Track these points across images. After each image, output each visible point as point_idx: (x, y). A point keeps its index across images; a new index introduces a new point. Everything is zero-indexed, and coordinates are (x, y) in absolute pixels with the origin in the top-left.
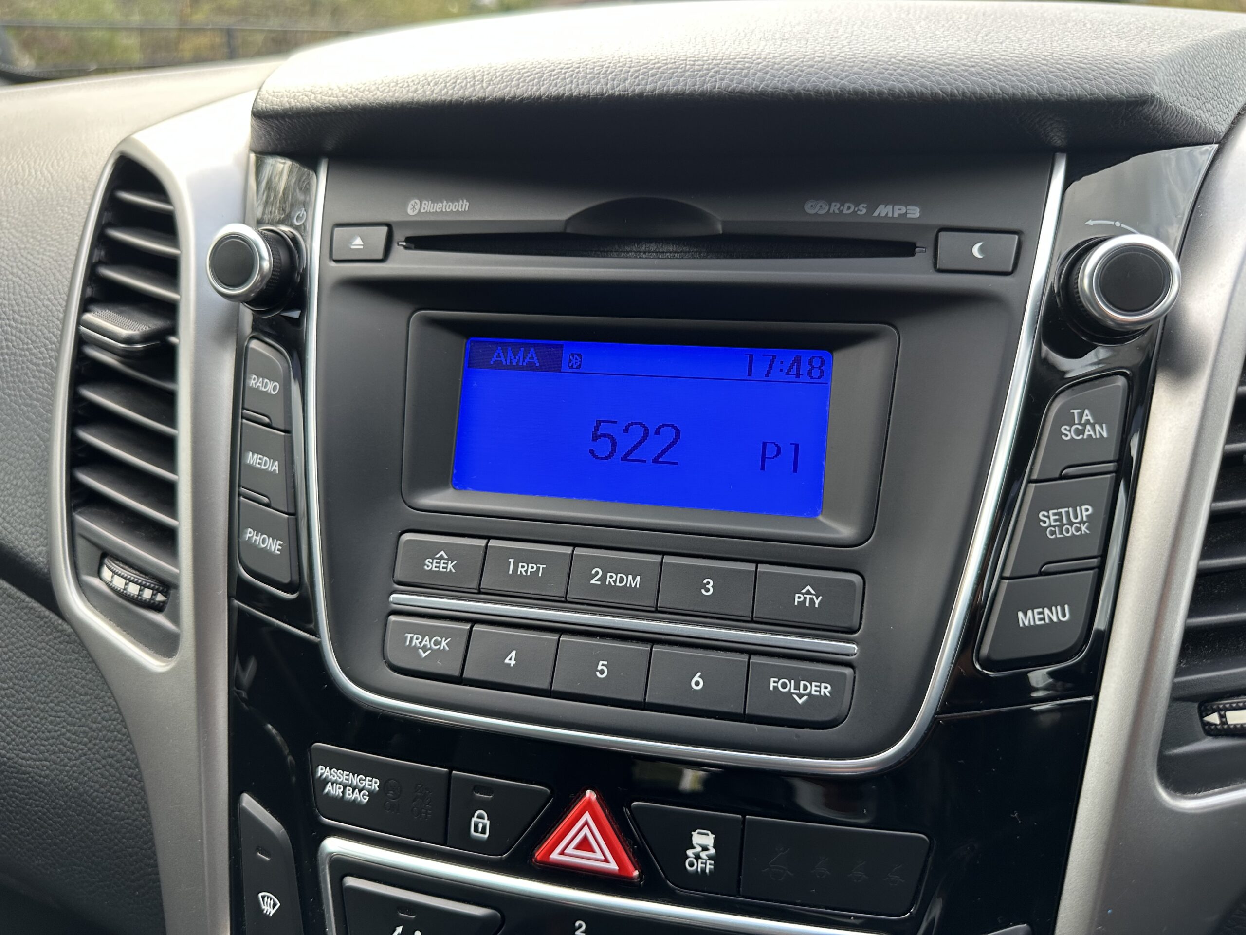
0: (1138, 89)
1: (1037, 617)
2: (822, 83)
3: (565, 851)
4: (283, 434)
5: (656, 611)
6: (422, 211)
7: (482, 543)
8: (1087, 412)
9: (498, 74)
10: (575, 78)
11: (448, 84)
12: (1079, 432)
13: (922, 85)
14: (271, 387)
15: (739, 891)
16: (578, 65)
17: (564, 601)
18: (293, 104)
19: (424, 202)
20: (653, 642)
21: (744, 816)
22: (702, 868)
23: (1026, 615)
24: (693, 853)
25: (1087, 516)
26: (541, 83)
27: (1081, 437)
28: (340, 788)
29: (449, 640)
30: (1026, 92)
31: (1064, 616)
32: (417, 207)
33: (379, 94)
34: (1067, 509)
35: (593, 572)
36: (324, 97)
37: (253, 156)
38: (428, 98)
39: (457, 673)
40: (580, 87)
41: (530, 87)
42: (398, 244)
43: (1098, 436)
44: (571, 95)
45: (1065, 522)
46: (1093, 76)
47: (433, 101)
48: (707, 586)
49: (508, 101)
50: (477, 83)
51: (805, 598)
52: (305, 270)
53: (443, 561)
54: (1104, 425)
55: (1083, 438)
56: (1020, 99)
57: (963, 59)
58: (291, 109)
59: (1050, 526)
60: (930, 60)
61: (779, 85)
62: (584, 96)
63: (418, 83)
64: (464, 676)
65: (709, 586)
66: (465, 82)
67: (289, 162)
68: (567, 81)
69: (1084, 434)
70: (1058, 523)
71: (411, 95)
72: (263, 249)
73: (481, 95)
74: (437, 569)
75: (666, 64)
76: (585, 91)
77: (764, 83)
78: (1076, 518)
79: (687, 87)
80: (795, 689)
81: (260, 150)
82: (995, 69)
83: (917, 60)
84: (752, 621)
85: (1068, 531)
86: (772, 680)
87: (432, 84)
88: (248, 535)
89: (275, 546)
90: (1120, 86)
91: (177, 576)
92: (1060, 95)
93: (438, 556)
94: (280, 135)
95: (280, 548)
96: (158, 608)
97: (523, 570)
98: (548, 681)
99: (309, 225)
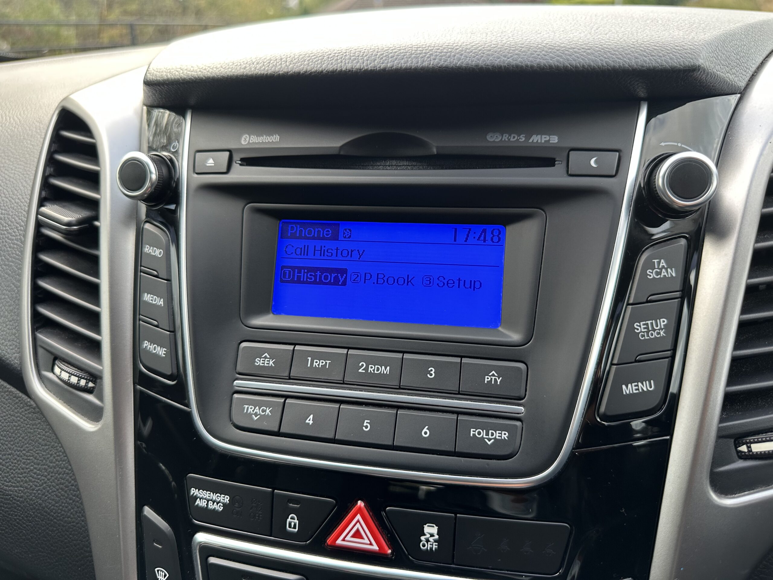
0: (690, 62)
1: (634, 388)
2: (496, 60)
3: (346, 539)
4: (166, 282)
5: (400, 388)
6: (251, 142)
7: (291, 347)
8: (662, 261)
9: (296, 57)
10: (344, 59)
11: (265, 64)
12: (658, 273)
13: (558, 61)
14: (158, 253)
15: (453, 561)
16: (345, 51)
17: (343, 383)
18: (169, 76)
19: (252, 136)
20: (398, 407)
21: (456, 515)
22: (430, 547)
23: (627, 387)
24: (425, 539)
25: (664, 325)
26: (323, 62)
27: (659, 276)
28: (205, 502)
29: (271, 408)
30: (621, 65)
31: (651, 387)
32: (247, 139)
33: (222, 70)
34: (651, 321)
35: (360, 365)
36: (188, 72)
37: (145, 108)
38: (252, 72)
39: (276, 429)
40: (347, 65)
41: (316, 65)
42: (236, 163)
43: (670, 276)
44: (342, 70)
45: (650, 329)
46: (663, 54)
47: (256, 74)
48: (431, 372)
49: (303, 74)
50: (283, 63)
51: (492, 379)
52: (178, 179)
53: (267, 360)
54: (673, 269)
55: (660, 278)
56: (618, 69)
57: (582, 45)
58: (168, 80)
59: (641, 332)
60: (562, 45)
61: (470, 62)
62: (350, 71)
63: (247, 63)
64: (281, 431)
65: (432, 372)
66: (275, 62)
67: (168, 112)
68: (339, 61)
69: (661, 275)
70: (646, 330)
71: (242, 70)
72: (152, 167)
73: (285, 70)
74: (263, 365)
75: (400, 50)
76: (350, 67)
77: (460, 61)
78: (657, 326)
79: (413, 64)
80: (486, 435)
81: (149, 104)
82: (602, 51)
83: (554, 45)
84: (459, 394)
85: (652, 334)
86: (472, 430)
87: (255, 64)
88: (145, 345)
89: (161, 352)
90: (679, 60)
91: (101, 371)
92: (643, 67)
93: (263, 356)
94: (161, 96)
95: (165, 353)
96: (89, 391)
97: (317, 364)
98: (333, 433)
99: (180, 151)
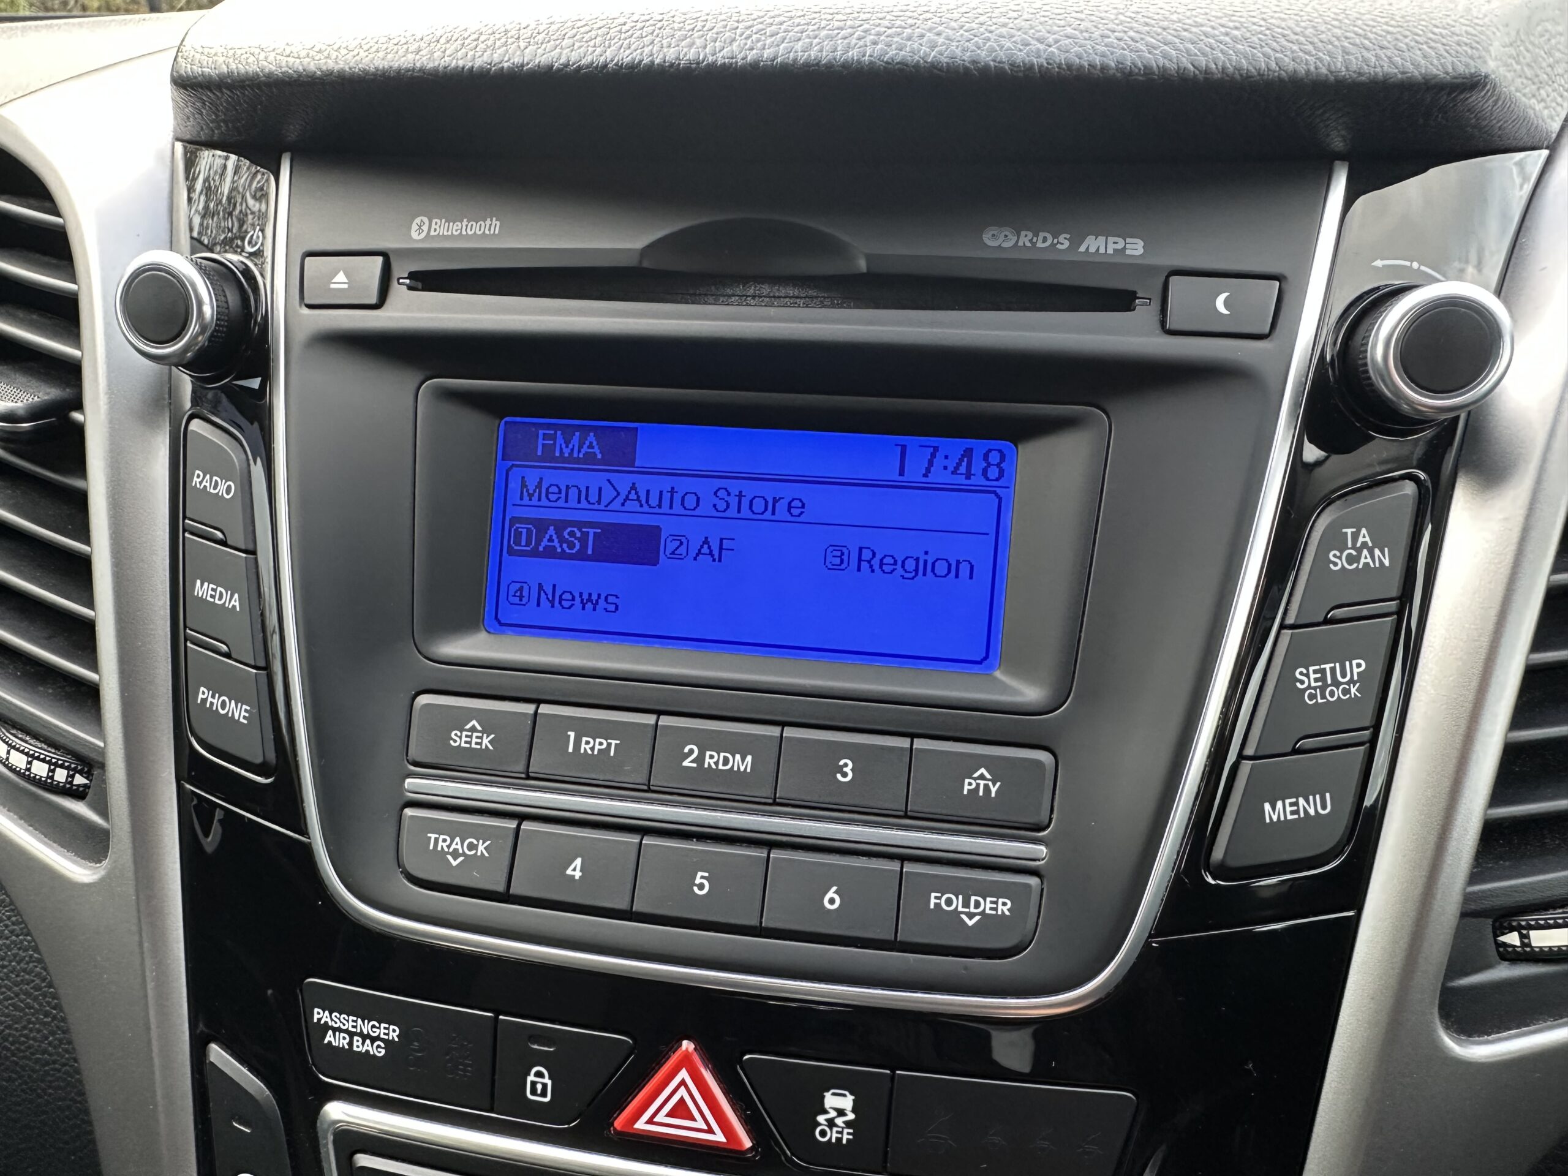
0: (1467, 65)
1: (1288, 809)
2: (1020, 50)
3: (655, 1119)
4: (244, 555)
5: (775, 804)
6: (432, 233)
7: (530, 709)
8: (1364, 531)
9: (541, 28)
10: (658, 36)
11: (467, 42)
12: (1352, 559)
13: (1165, 55)
14: (224, 488)
15: (885, 1167)
16: (660, 17)
17: (647, 790)
18: (233, 66)
19: (434, 221)
20: (771, 845)
21: (893, 1071)
22: (837, 1138)
23: (1274, 807)
24: (826, 1120)
25: (1359, 674)
26: (607, 43)
27: (1354, 566)
28: (344, 1038)
29: (489, 842)
30: (1312, 68)
31: (1324, 807)
32: (425, 228)
33: (363, 54)
34: (1332, 665)
35: (686, 750)
36: (279, 57)
37: (179, 146)
38: (436, 64)
39: (500, 888)
40: (665, 50)
41: (591, 49)
42: (399, 283)
43: (1377, 565)
44: (652, 62)
45: (1329, 681)
46: (1407, 44)
47: (445, 68)
48: (845, 769)
49: (559, 70)
50: (510, 41)
51: (978, 785)
52: (265, 318)
53: (475, 734)
54: (1386, 550)
55: (1357, 569)
56: (1302, 79)
57: (1221, 18)
58: (230, 74)
59: (1309, 687)
60: (1175, 17)
61: (958, 52)
62: (672, 65)
63: (422, 39)
64: (511, 892)
65: (847, 770)
66: (492, 38)
67: (233, 157)
68: (647, 40)
69: (1358, 562)
70: (1319, 684)
71: (410, 57)
72: (202, 288)
73: (517, 60)
74: (468, 746)
75: (791, 18)
76: (673, 56)
77: (936, 49)
78: (1344, 676)
79: (824, 54)
80: (963, 907)
81: (188, 137)
82: (1268, 32)
83: (1156, 17)
84: (906, 816)
85: (1332, 694)
86: (933, 895)
87: (442, 41)
88: (201, 696)
89: (240, 712)
90: (1443, 61)
91: (102, 752)
92: (1360, 74)
93: (468, 727)
94: (217, 116)
95: (247, 715)
96: (78, 794)
97: (588, 747)
98: (628, 899)
99: (268, 253)
